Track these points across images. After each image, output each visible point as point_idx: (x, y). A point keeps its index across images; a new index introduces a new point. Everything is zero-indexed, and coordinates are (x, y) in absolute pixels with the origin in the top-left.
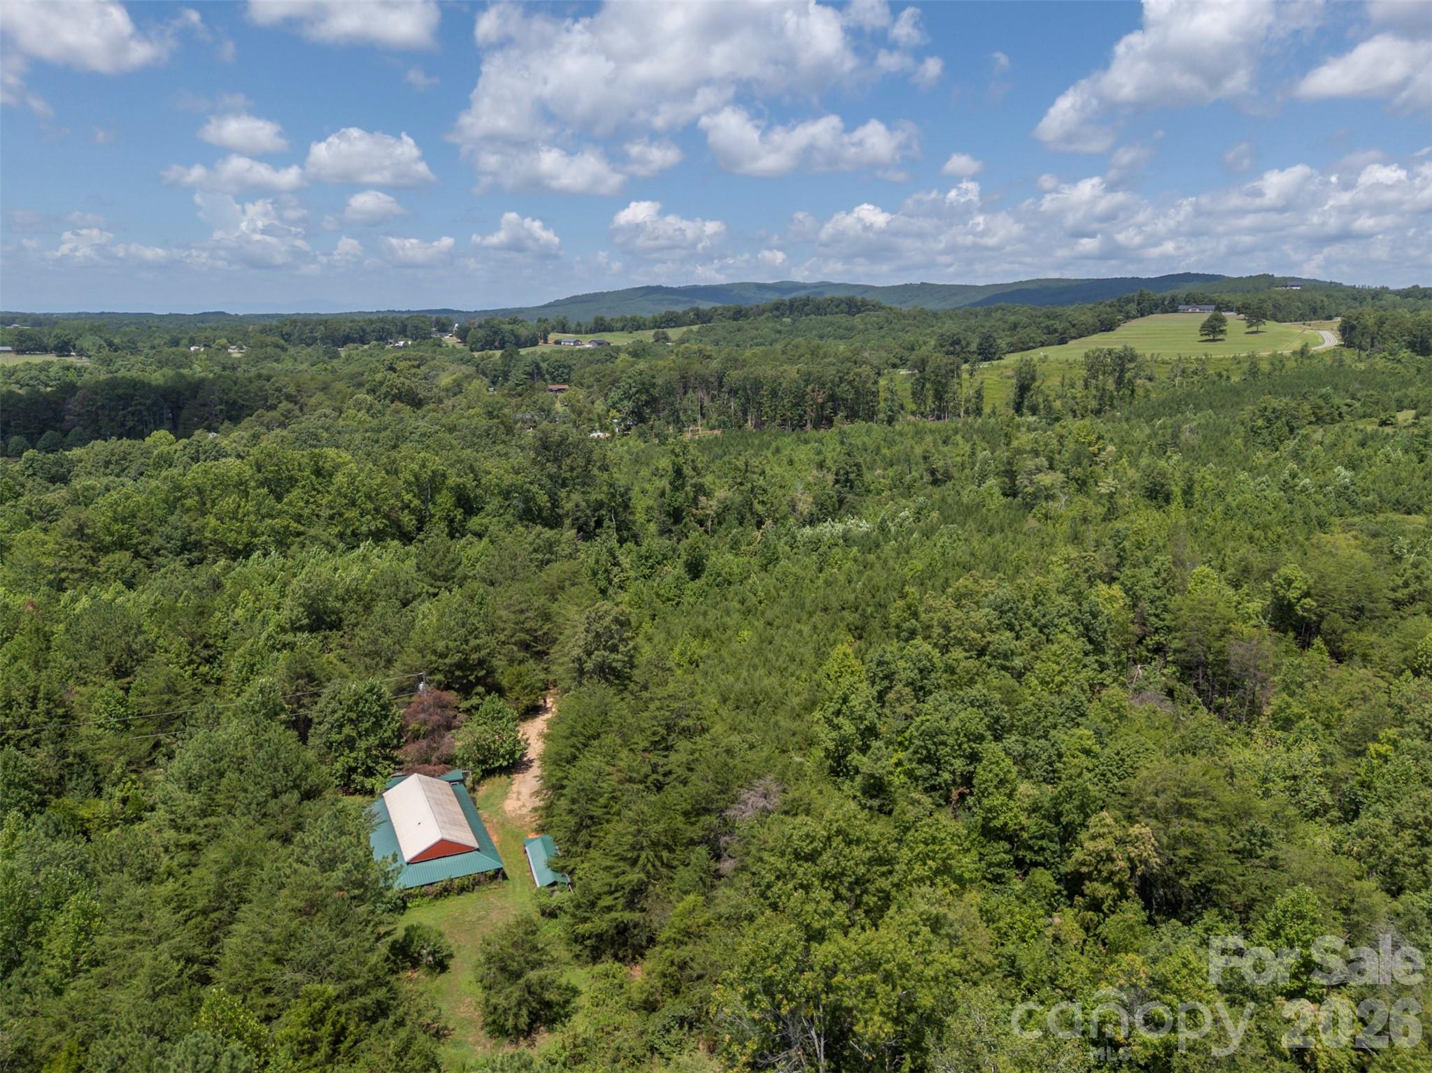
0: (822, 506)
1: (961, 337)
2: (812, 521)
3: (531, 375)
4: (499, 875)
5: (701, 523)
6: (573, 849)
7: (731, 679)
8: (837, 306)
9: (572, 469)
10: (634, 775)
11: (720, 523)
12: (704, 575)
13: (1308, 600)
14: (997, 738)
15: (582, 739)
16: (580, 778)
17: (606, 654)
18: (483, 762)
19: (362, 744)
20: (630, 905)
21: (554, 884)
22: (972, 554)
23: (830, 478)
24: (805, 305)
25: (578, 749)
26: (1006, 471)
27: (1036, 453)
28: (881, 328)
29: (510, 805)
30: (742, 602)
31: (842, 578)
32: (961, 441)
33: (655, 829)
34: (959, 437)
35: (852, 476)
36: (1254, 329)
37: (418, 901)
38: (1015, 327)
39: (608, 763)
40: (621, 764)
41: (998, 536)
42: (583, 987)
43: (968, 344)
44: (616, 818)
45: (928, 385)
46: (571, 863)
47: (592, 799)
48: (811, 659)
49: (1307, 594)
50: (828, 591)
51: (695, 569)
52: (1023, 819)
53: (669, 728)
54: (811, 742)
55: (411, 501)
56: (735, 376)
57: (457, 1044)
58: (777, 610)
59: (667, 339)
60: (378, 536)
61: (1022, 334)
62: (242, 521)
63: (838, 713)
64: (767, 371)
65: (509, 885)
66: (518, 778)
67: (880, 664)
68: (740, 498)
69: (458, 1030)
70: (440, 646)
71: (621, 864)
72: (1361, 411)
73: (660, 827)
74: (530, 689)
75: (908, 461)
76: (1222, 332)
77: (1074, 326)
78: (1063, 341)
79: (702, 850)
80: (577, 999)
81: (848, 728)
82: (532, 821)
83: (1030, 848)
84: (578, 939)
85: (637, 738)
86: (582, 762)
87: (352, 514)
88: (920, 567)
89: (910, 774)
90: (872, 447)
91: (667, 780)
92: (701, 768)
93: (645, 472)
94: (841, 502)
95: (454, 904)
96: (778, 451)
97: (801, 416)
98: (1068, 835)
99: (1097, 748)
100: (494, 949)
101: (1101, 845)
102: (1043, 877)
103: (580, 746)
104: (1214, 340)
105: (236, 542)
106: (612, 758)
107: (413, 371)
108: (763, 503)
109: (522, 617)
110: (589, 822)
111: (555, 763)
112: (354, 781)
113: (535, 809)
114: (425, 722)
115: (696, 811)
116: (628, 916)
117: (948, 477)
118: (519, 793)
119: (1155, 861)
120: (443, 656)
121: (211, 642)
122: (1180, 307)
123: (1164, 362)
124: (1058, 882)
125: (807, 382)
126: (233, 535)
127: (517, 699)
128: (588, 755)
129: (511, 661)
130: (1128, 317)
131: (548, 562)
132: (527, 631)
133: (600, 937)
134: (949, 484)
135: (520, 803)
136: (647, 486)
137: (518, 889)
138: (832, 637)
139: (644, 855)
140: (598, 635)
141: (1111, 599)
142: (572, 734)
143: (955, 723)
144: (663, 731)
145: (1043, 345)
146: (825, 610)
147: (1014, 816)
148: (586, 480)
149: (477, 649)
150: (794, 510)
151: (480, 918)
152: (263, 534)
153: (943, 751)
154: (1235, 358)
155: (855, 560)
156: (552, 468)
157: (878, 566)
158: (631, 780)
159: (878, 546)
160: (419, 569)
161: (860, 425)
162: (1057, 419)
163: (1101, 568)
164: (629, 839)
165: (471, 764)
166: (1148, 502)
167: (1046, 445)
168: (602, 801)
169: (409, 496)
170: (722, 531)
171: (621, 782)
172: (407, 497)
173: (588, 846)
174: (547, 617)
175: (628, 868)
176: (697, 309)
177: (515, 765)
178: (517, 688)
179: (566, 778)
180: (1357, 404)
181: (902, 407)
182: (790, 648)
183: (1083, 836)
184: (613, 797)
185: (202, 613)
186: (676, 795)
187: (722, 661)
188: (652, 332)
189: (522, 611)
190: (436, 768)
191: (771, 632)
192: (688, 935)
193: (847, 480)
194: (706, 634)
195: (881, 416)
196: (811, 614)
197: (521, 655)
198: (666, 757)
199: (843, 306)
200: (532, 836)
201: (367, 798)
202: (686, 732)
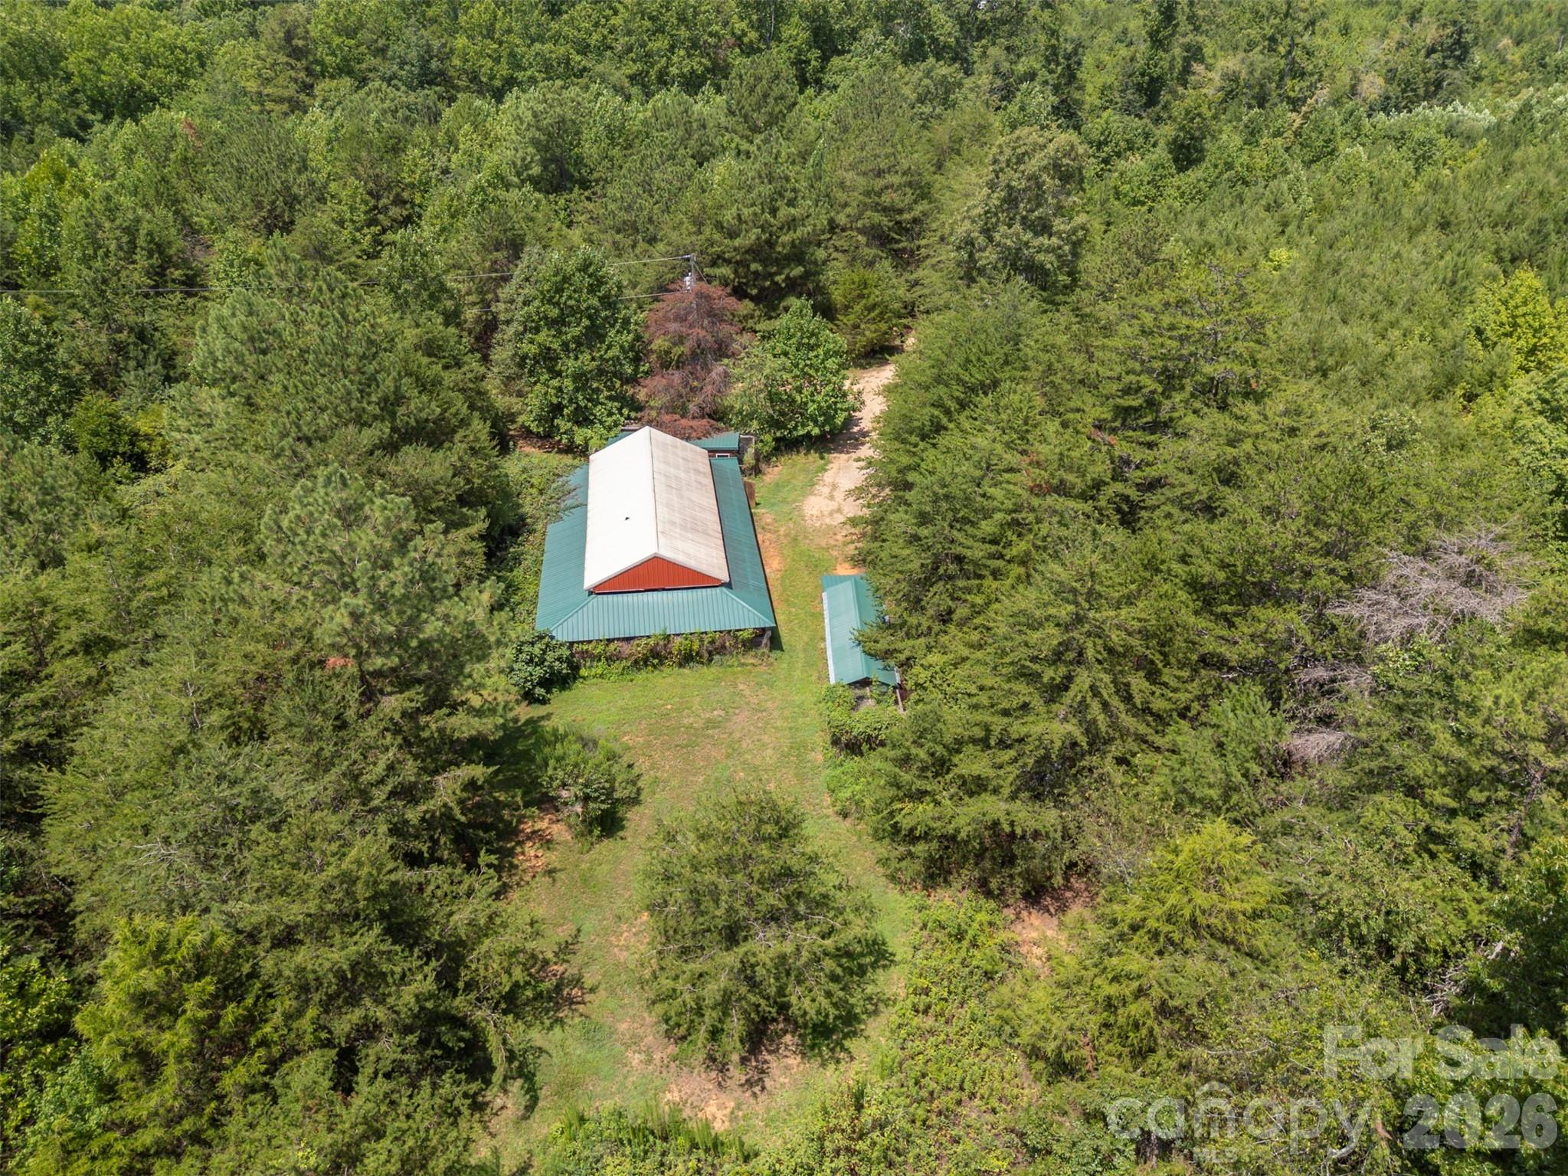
2: (1386, 109)
4: (768, 639)
6: (913, 620)
10: (1070, 478)
12: (1203, 165)
15: (958, 391)
16: (942, 471)
17: (1028, 236)
18: (774, 423)
19: (570, 365)
21: (865, 683)
25: (947, 412)
29: (815, 506)
33: (1121, 620)
37: (600, 668)
39: (1009, 445)
40: (1044, 449)
42: (899, 945)
44: (1018, 570)
46: (907, 647)
47: (966, 520)
51: (1187, 156)
53: (1170, 380)
55: (744, 34)
57: (592, 1034)
62: (501, 43)
65: (781, 663)
66: (837, 460)
69: (602, 993)
70: (728, 216)
71: (1020, 687)
74: (879, 311)
80: (880, 975)
82: (845, 542)
84: (900, 835)
85: (1085, 399)
86: (950, 439)
91: (1151, 499)
93: (1105, 38)
94: (1438, 84)
95: (668, 682)
103: (953, 405)
106: (1021, 436)
109: (879, 183)
110: (953, 568)
111: (898, 437)
112: (558, 427)
113: (853, 522)
114: (681, 340)
118: (834, 487)
120: (732, 233)
121: (405, 195)
127: (856, 327)
128: (966, 425)
129: (852, 261)
132: (885, 210)
135: (833, 505)
136: (1105, 57)
137: (797, 673)
139: (1083, 680)
140: (1013, 195)
142: (938, 380)
144: (1150, 384)
149: (792, 224)
151: (711, 724)
152: (531, 65)
158: (1062, 489)
160: (732, 113)
164: (1049, 633)
165: (755, 424)
168: (987, 527)
169: (744, 25)
171: (1037, 490)
172: (740, 26)
173: (946, 617)
174: (924, 192)
175: (1037, 702)
177: (836, 438)
178: (858, 308)
179: (916, 468)
184: (1016, 523)
185: (395, 147)
189: (880, 173)
190: (695, 423)
197: (869, 252)
198: (1150, 446)
200: (844, 570)
201: (568, 459)
202: (1216, 394)
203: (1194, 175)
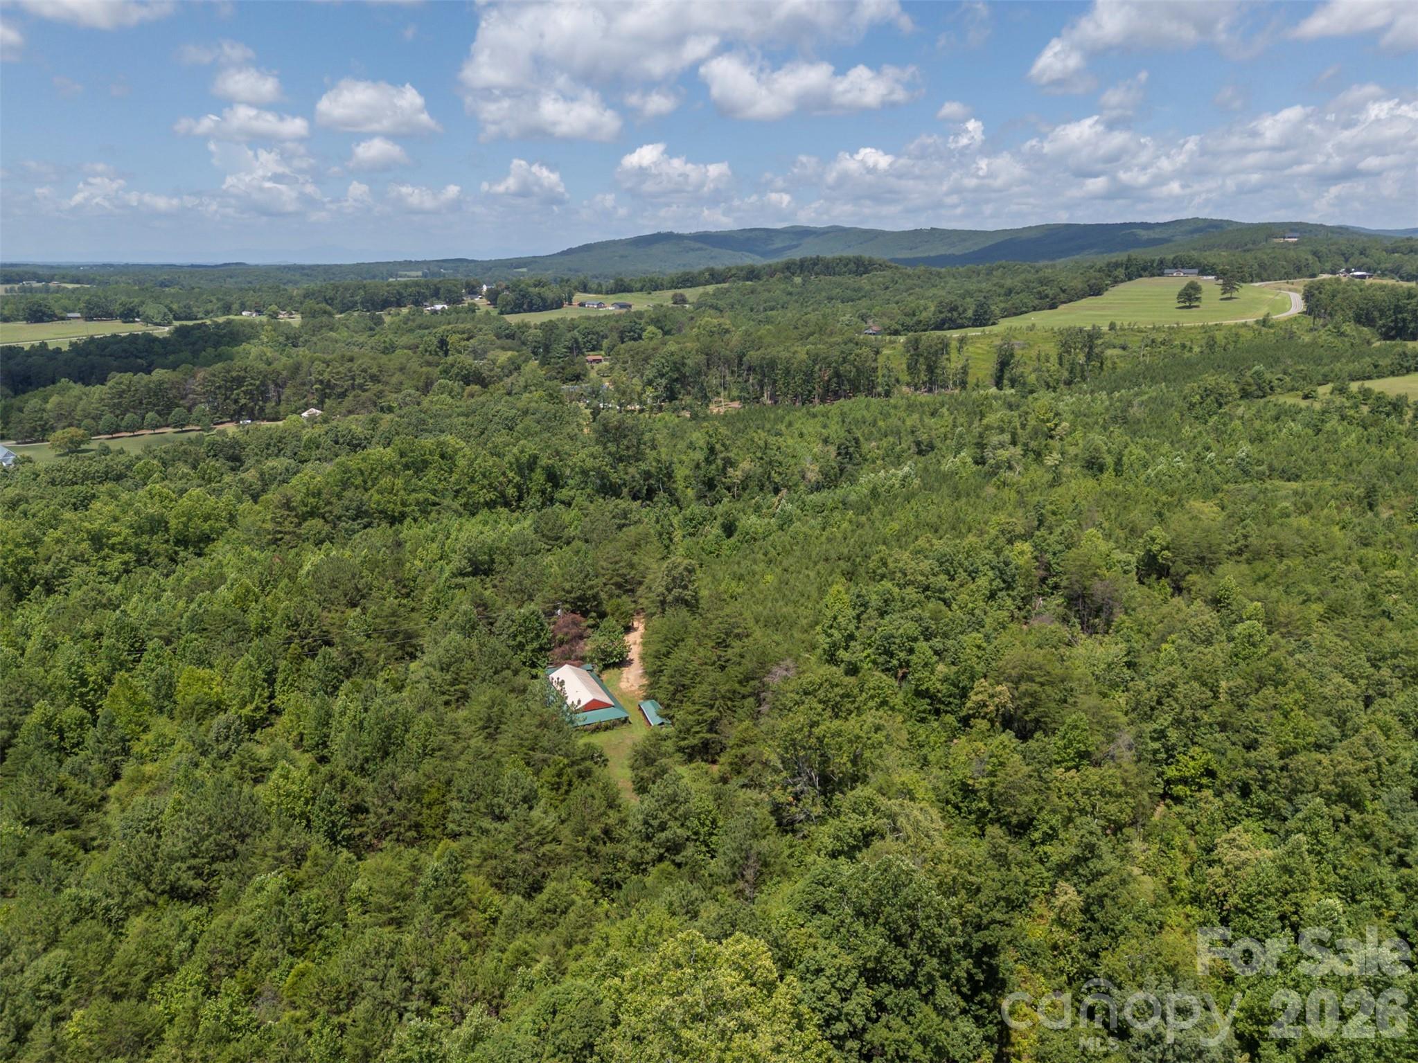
0: (826, 475)
1: (959, 303)
2: (818, 488)
3: (570, 349)
4: (626, 721)
5: (729, 489)
6: (672, 704)
7: (761, 608)
8: (846, 266)
9: (628, 448)
10: (708, 661)
11: (744, 489)
12: (736, 535)
13: (1166, 552)
14: (927, 640)
15: (672, 642)
16: (674, 664)
17: (680, 591)
18: (603, 660)
19: (529, 647)
20: (710, 731)
21: (663, 724)
22: (939, 517)
23: (833, 450)
24: (815, 264)
25: (670, 648)
26: (977, 444)
27: (1002, 431)
28: (887, 288)
29: (624, 685)
30: (766, 554)
31: (839, 536)
32: (947, 413)
33: (723, 689)
34: (944, 410)
35: (851, 450)
36: (1228, 295)
38: (1009, 292)
39: (691, 655)
40: (700, 654)
41: (964, 500)
43: (965, 311)
44: (699, 684)
45: (921, 360)
46: (671, 712)
47: (683, 675)
48: (815, 595)
49: (1167, 548)
50: (829, 546)
51: (729, 529)
52: (938, 685)
53: (727, 634)
54: (813, 647)
55: (513, 478)
56: (753, 356)
58: (792, 560)
59: (684, 301)
60: (490, 505)
61: (1016, 299)
62: (397, 496)
63: (831, 627)
64: (780, 352)
65: (634, 725)
66: (625, 670)
67: (858, 596)
68: (761, 470)
70: (567, 586)
71: (704, 708)
72: (1289, 386)
73: (727, 687)
74: (624, 615)
75: (898, 433)
76: (1198, 299)
77: (1064, 291)
78: (1053, 306)
79: (751, 699)
81: (837, 635)
82: (641, 693)
83: (943, 703)
84: (681, 750)
85: (708, 641)
86: (674, 655)
87: (473, 488)
88: (897, 527)
89: (874, 662)
90: (869, 419)
91: (728, 663)
92: (748, 656)
93: (681, 445)
94: (842, 470)
96: (790, 424)
97: (810, 392)
98: (964, 694)
99: (985, 645)
100: (639, 748)
101: (980, 697)
102: (950, 719)
103: (672, 646)
104: (1190, 307)
105: (393, 511)
106: (693, 652)
107: (463, 343)
108: (780, 474)
109: (617, 567)
110: (682, 688)
113: (642, 687)
114: (566, 634)
115: (747, 679)
116: (709, 736)
117: (932, 447)
118: (629, 678)
119: (1010, 705)
120: (569, 592)
121: (407, 583)
122: (1166, 271)
123: (1140, 331)
124: (959, 722)
125: (815, 362)
126: (392, 506)
127: (617, 621)
128: (678, 651)
129: (611, 596)
130: (1116, 282)
131: (624, 525)
132: (618, 575)
133: (693, 747)
134: (931, 455)
135: (631, 683)
136: (684, 458)
137: (639, 729)
138: (830, 579)
139: (717, 703)
140: (674, 579)
141: (1022, 553)
142: (661, 641)
143: (901, 631)
144: (723, 636)
145: (1035, 309)
146: (827, 560)
147: (934, 684)
148: (639, 457)
149: (591, 587)
150: (803, 477)
152: (411, 504)
153: (893, 647)
154: (1203, 327)
155: (850, 522)
156: (612, 447)
157: (867, 527)
158: (706, 664)
159: (869, 509)
160: (536, 532)
161: (861, 399)
162: (1032, 392)
163: (1020, 529)
164: (709, 694)
165: (596, 661)
166: (1086, 471)
167: (1010, 422)
168: (689, 676)
170: (746, 495)
171: (701, 665)
172: (511, 475)
173: (682, 701)
174: (632, 566)
175: (708, 710)
176: (712, 269)
177: (623, 662)
178: (617, 614)
179: (664, 665)
180: (1287, 379)
181: (898, 381)
182: (800, 587)
183: (971, 694)
184: (696, 674)
185: (399, 563)
186: (733, 670)
187: (753, 596)
188: (670, 293)
189: (616, 563)
190: (576, 662)
191: (787, 576)
192: (744, 742)
193: (847, 453)
194: (741, 578)
195: (880, 389)
196: (815, 563)
197: (617, 592)
198: (725, 651)
199: (852, 266)
200: (644, 701)
202: (738, 636)
203: (733, 540)
